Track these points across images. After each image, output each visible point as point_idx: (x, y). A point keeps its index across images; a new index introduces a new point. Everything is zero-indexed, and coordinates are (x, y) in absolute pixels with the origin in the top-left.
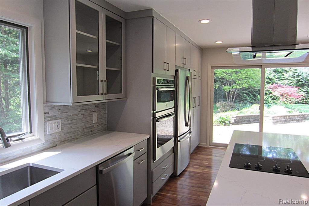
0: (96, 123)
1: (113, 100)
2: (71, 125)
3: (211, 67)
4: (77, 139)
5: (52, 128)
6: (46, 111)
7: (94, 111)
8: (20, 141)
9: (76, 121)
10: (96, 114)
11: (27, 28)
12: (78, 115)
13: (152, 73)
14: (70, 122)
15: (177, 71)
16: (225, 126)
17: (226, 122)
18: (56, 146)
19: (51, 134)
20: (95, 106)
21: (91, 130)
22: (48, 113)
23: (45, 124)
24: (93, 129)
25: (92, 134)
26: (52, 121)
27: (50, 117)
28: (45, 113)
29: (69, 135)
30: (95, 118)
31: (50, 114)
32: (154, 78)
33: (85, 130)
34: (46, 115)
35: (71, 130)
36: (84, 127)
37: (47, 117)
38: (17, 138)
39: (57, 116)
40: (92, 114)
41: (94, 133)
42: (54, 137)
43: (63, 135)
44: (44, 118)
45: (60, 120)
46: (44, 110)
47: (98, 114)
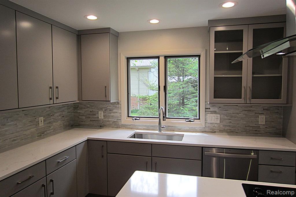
0: (264, 125)
4: (237, 133)
5: (212, 120)
6: (207, 107)
7: (262, 114)
9: (237, 118)
10: (264, 116)
11: (200, 55)
12: (240, 114)
14: (229, 118)
18: (215, 132)
19: (211, 123)
20: (264, 109)
21: (256, 129)
23: (206, 116)
24: (258, 130)
25: (257, 134)
26: (212, 115)
29: (227, 128)
30: (262, 120)
31: (211, 110)
33: (248, 128)
34: (207, 110)
35: (231, 124)
36: (247, 125)
37: (208, 111)
38: (188, 120)
39: (217, 112)
40: (258, 116)
41: (260, 133)
42: (213, 126)
43: (222, 126)
44: (205, 111)
45: (219, 115)
46: (205, 106)
47: (267, 117)
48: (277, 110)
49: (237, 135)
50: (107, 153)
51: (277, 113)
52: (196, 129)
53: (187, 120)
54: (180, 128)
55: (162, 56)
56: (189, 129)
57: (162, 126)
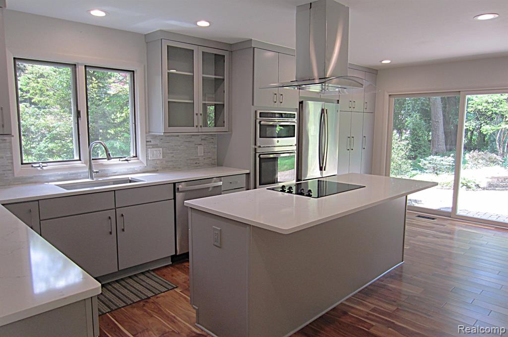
0: (202, 156)
1: (215, 133)
2: (172, 155)
3: (390, 95)
4: (179, 168)
5: (153, 155)
6: (148, 140)
7: (200, 144)
8: (126, 162)
9: (178, 151)
10: (202, 147)
11: (133, 71)
12: (181, 146)
13: (252, 106)
14: (171, 151)
15: (301, 103)
16: (467, 190)
17: (469, 184)
18: (157, 170)
19: (153, 160)
20: (202, 140)
21: (195, 162)
22: (150, 142)
23: (147, 151)
24: (198, 162)
25: (197, 166)
26: (153, 149)
27: (151, 145)
28: (147, 142)
29: (170, 164)
30: (200, 150)
31: (152, 143)
32: (256, 112)
33: (189, 161)
34: (148, 143)
35: (173, 159)
36: (188, 158)
37: (149, 145)
38: (124, 159)
39: (159, 145)
40: (197, 147)
41: (199, 166)
42: (155, 163)
43: (164, 162)
44: (146, 145)
45: (161, 149)
46: (146, 139)
47: (205, 147)
48: (212, 140)
49: (179, 171)
50: (40, 220)
51: (212, 142)
52: (136, 169)
53: (121, 159)
54: (115, 171)
55: (82, 65)
56: (126, 170)
57: (95, 171)
